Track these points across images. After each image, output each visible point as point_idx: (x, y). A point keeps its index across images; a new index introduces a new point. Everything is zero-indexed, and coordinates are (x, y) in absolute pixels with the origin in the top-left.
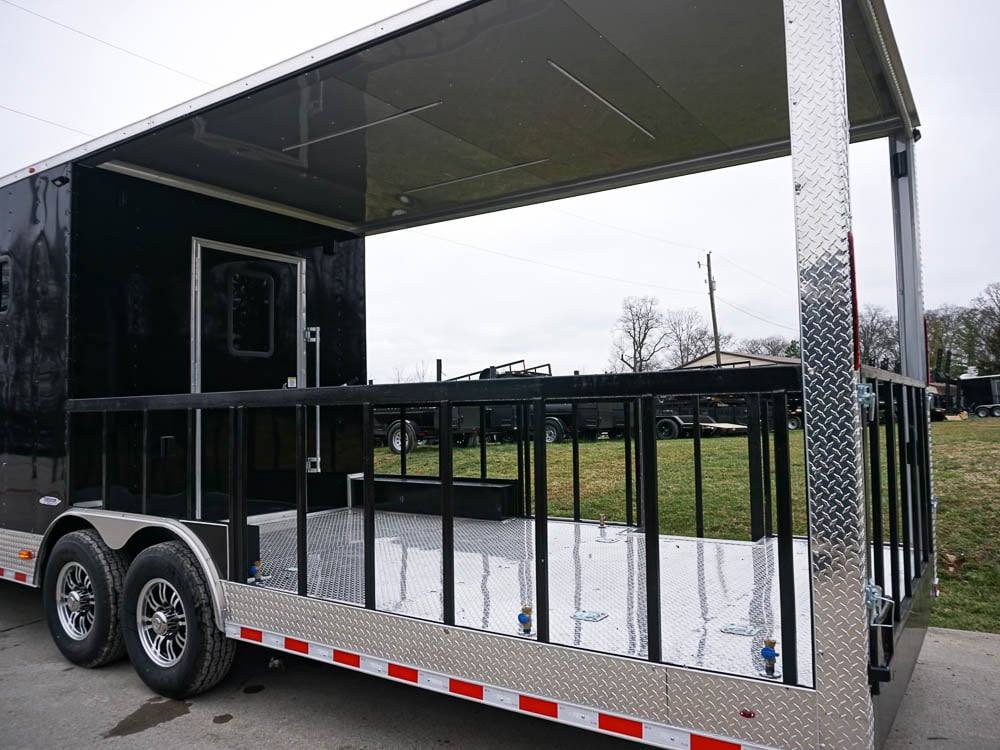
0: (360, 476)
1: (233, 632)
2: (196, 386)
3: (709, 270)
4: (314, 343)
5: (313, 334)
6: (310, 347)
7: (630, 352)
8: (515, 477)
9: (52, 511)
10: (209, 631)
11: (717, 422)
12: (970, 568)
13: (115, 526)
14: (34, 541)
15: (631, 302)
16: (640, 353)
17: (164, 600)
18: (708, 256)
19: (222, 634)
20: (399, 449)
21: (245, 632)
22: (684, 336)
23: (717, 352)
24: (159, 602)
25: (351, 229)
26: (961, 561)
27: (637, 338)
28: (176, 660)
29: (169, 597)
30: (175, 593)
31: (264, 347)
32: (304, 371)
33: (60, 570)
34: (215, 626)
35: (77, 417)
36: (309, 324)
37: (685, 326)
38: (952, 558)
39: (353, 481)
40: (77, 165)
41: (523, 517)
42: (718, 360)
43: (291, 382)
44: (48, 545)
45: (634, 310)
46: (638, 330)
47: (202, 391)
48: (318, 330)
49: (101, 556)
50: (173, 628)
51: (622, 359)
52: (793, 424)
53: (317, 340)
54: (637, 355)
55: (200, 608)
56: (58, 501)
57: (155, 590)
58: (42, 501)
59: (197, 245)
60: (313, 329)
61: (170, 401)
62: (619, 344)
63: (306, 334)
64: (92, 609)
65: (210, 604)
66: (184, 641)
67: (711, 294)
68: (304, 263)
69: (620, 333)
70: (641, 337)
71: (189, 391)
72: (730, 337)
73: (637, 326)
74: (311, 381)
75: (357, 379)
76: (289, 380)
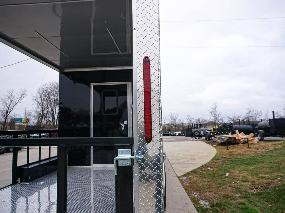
59: (92, 85)
68: (130, 83)
76: (124, 121)
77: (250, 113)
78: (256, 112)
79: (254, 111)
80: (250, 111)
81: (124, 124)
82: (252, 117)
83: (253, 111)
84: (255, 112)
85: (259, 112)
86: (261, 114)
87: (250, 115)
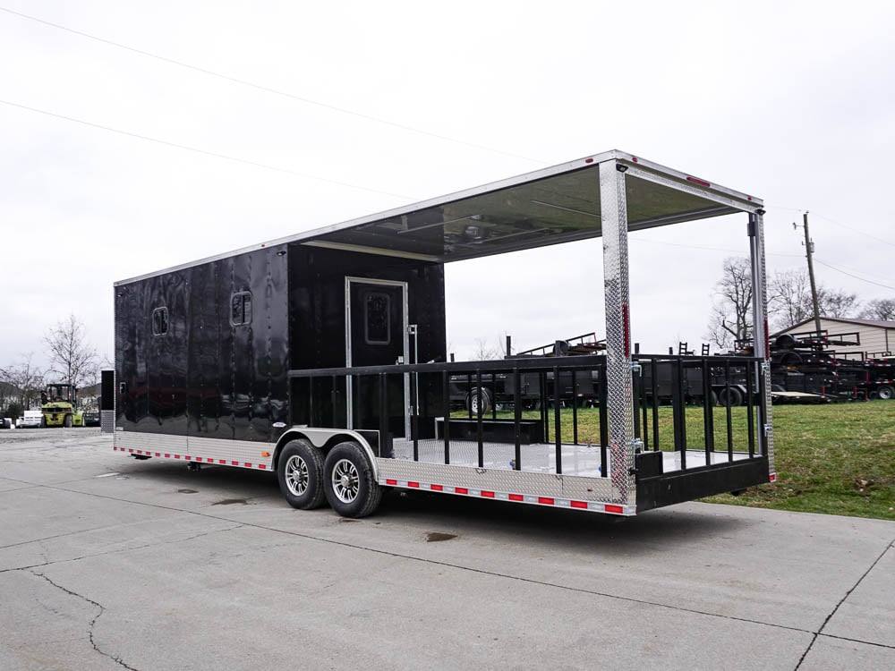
0: (442, 419)
1: (382, 482)
2: (349, 364)
3: (806, 231)
4: (414, 335)
5: (413, 329)
6: (412, 337)
7: (733, 317)
8: (540, 418)
9: (281, 430)
10: (370, 483)
11: (787, 390)
12: (874, 489)
13: (319, 436)
14: (271, 447)
15: (733, 263)
16: (743, 318)
17: (346, 471)
18: (805, 216)
19: (377, 483)
20: (476, 411)
21: (388, 481)
22: (794, 299)
23: (816, 318)
24: (343, 471)
25: (434, 259)
26: (870, 484)
27: (740, 303)
28: (353, 499)
29: (349, 469)
30: (353, 465)
31: (384, 338)
32: (408, 352)
33: (287, 460)
34: (373, 480)
35: (295, 380)
36: (410, 323)
37: (795, 288)
38: (864, 482)
39: (439, 422)
40: (290, 245)
41: (544, 443)
42: (818, 326)
43: (400, 359)
44: (279, 449)
45: (736, 272)
46: (741, 293)
47: (352, 366)
48: (416, 326)
49: (310, 452)
50: (352, 484)
51: (724, 326)
52: (886, 394)
53: (415, 333)
54: (741, 321)
55: (366, 472)
56: (284, 425)
57: (341, 466)
58: (274, 425)
59: (348, 281)
60: (413, 326)
61: (333, 371)
62: (720, 308)
63: (409, 329)
64: (306, 479)
65: (371, 469)
66: (357, 490)
67: (809, 256)
68: (407, 284)
69: (722, 297)
70: (745, 301)
71: (345, 366)
72: (853, 299)
73: (740, 289)
74: (412, 361)
75: (440, 357)
81: (399, 361)
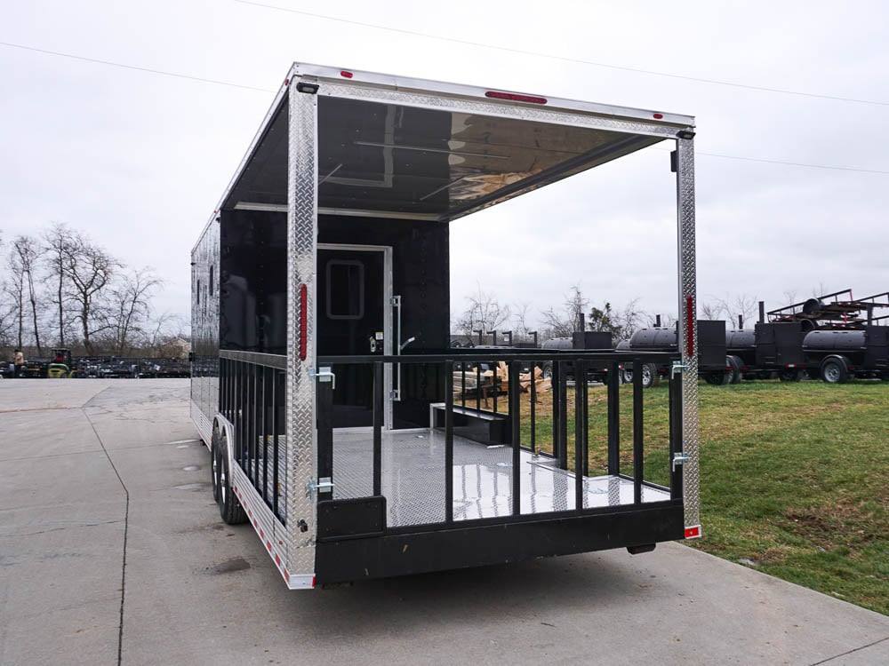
0: (442, 405)
4: (397, 307)
5: (397, 301)
32: (389, 327)
36: (393, 294)
40: (223, 210)
43: (378, 336)
53: (399, 305)
60: (397, 297)
63: (391, 301)
68: (391, 250)
74: (395, 337)
76: (377, 334)
77: (478, 310)
78: (495, 308)
79: (490, 306)
80: (477, 305)
81: (377, 338)
82: (482, 321)
83: (487, 304)
84: (491, 309)
85: (502, 309)
86: (508, 316)
87: (478, 316)
